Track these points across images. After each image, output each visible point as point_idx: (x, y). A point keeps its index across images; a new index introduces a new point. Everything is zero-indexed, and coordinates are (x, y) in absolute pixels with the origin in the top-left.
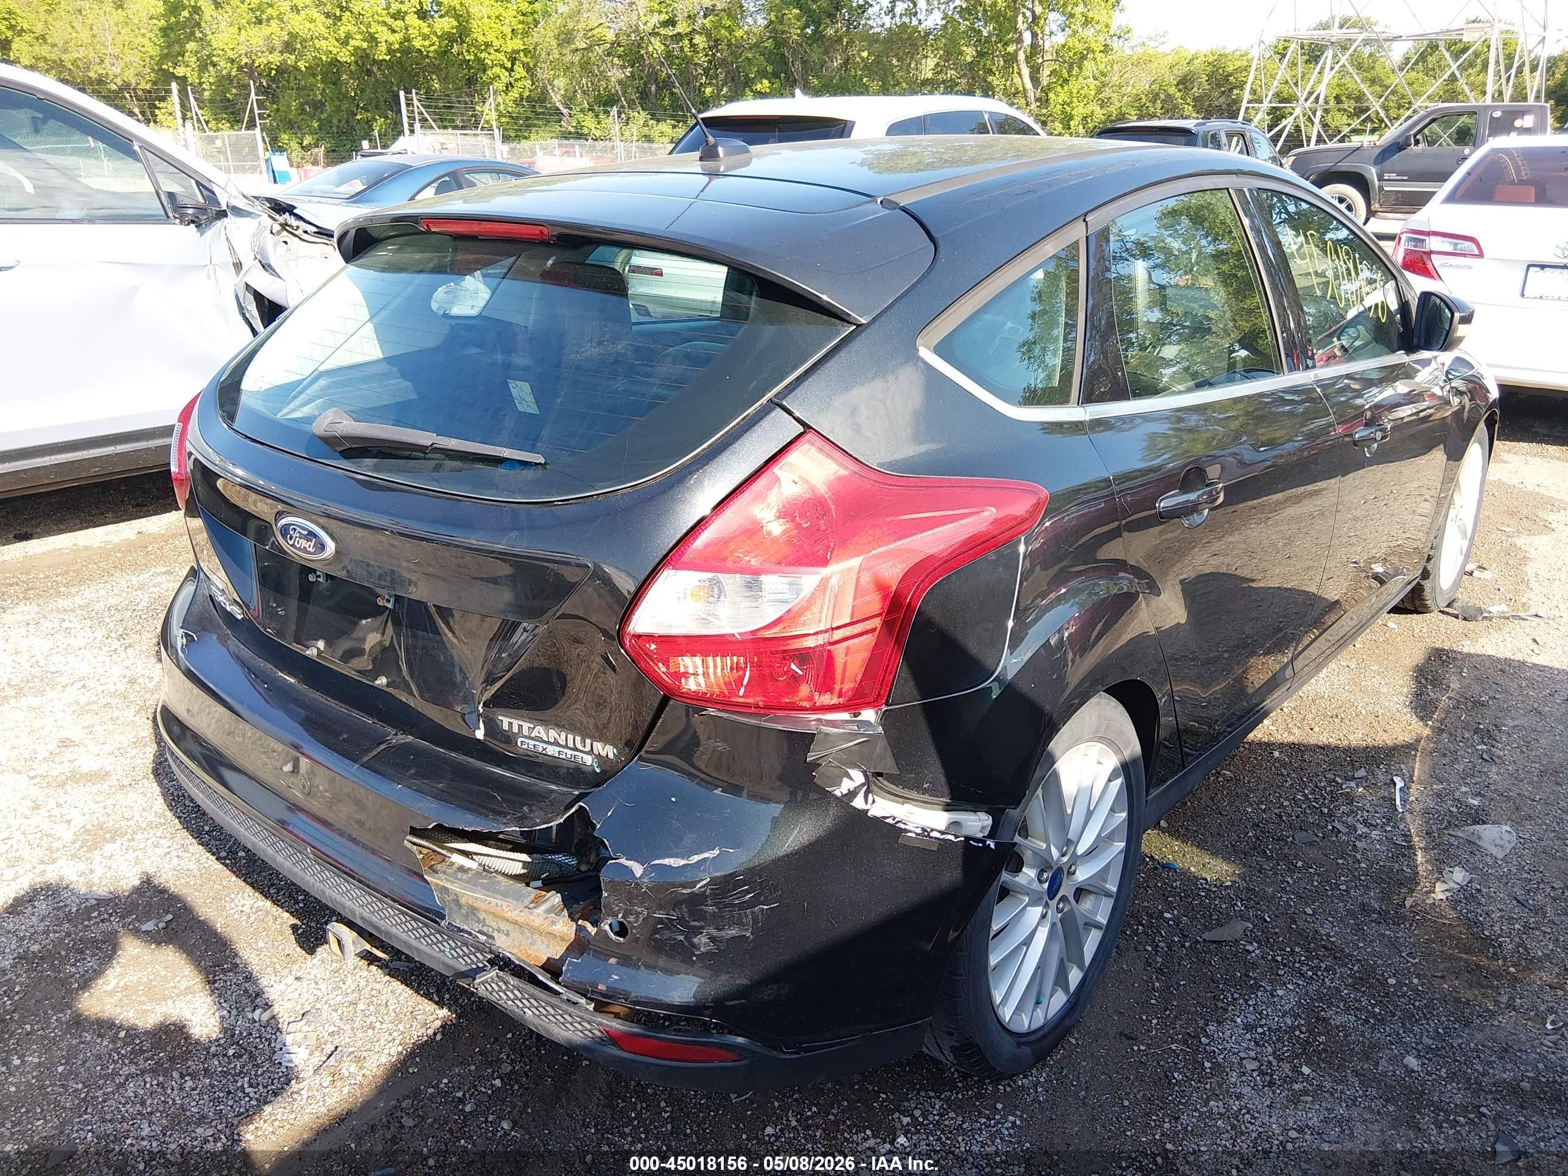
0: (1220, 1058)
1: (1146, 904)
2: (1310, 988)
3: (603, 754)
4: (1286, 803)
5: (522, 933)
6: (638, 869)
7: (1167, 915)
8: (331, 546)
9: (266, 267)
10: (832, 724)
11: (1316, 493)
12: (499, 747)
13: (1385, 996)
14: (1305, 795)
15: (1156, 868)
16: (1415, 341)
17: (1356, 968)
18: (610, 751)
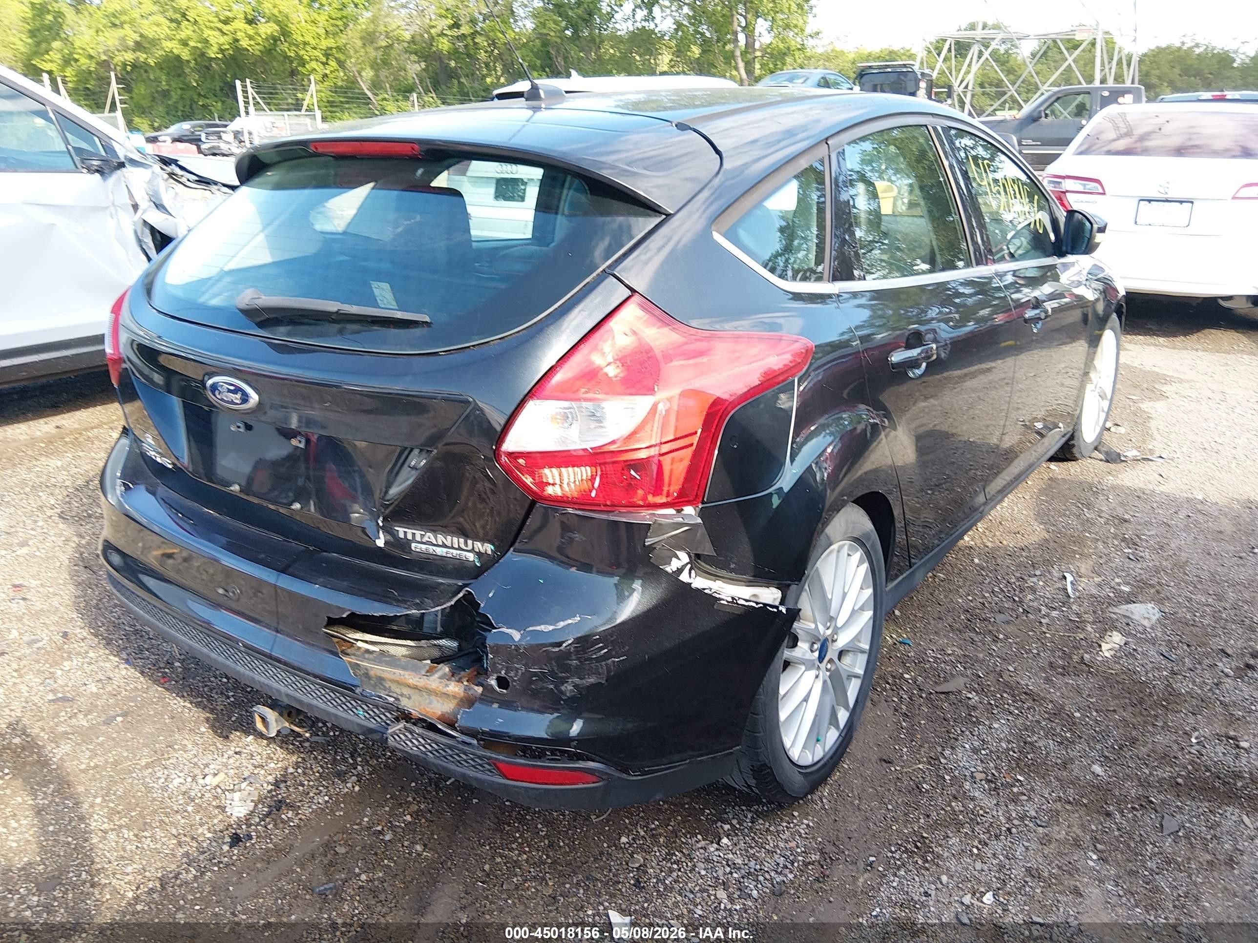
0: (956, 773)
1: (890, 669)
2: (1018, 722)
3: (483, 551)
4: (987, 595)
5: (422, 696)
6: (516, 636)
7: (907, 676)
8: (254, 397)
9: (160, 206)
10: (664, 516)
11: (989, 370)
12: (396, 552)
13: (1071, 723)
14: (1001, 589)
15: (895, 644)
16: (1064, 249)
17: (1050, 707)
18: (488, 548)
